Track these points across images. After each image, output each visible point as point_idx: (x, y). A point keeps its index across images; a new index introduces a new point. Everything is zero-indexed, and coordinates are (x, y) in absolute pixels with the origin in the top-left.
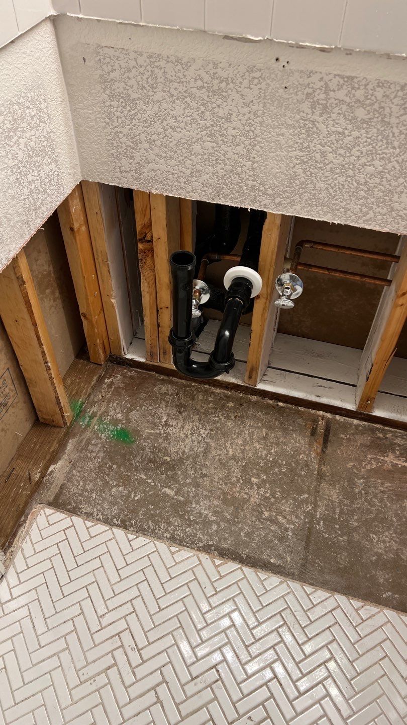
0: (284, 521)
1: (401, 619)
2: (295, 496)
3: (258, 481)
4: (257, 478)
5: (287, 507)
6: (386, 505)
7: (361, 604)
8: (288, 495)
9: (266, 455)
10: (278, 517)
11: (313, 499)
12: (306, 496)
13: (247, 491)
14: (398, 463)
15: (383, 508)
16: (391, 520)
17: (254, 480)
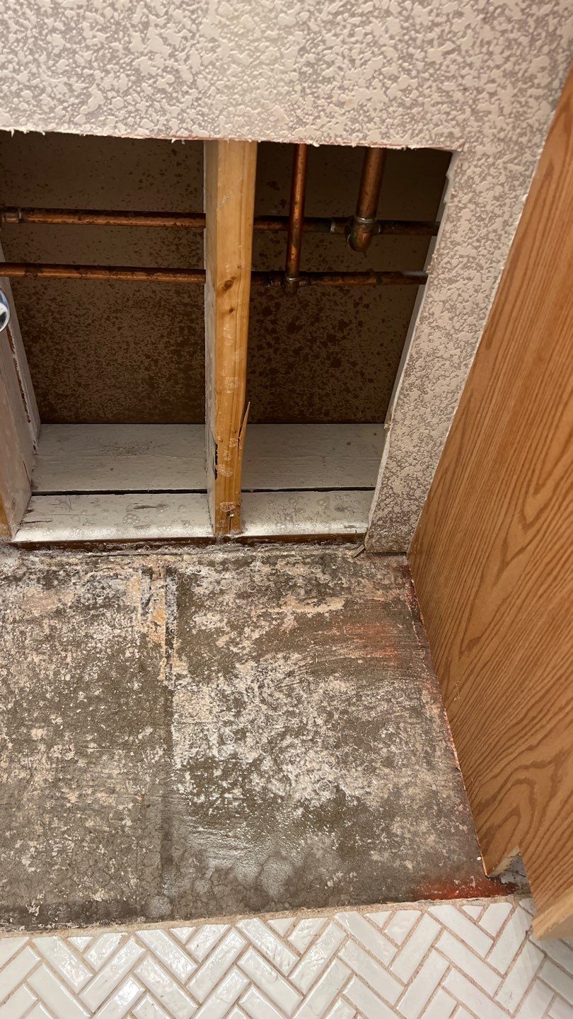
0: (111, 800)
1: (369, 921)
2: (127, 738)
3: (45, 732)
4: (43, 727)
5: (113, 768)
6: (299, 701)
7: (291, 920)
8: (112, 742)
9: (56, 673)
10: (99, 795)
11: (162, 732)
12: (149, 730)
13: (25, 761)
14: (306, 610)
15: (296, 705)
16: (315, 724)
17: (37, 733)
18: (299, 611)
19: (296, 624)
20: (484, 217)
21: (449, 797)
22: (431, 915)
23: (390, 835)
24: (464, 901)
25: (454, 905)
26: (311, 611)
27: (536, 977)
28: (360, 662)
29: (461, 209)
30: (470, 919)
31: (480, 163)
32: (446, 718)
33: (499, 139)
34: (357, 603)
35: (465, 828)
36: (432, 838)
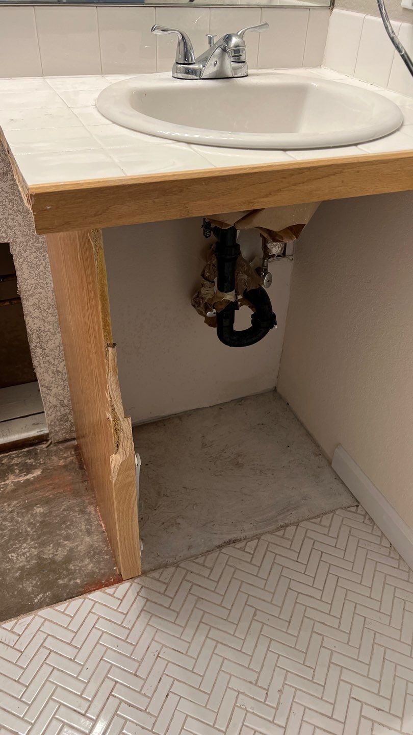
1: (57, 610)
6: (17, 522)
7: (15, 621)
14: (20, 480)
15: (15, 525)
16: (26, 531)
18: (16, 481)
19: (14, 487)
20: (34, 266)
21: (99, 546)
22: (89, 599)
23: (68, 570)
24: (106, 588)
25: (101, 591)
26: (22, 479)
27: (142, 610)
28: (51, 496)
29: (21, 265)
30: (109, 595)
31: (21, 245)
32: (98, 510)
33: (24, 235)
34: (49, 469)
35: (108, 557)
36: (91, 565)
